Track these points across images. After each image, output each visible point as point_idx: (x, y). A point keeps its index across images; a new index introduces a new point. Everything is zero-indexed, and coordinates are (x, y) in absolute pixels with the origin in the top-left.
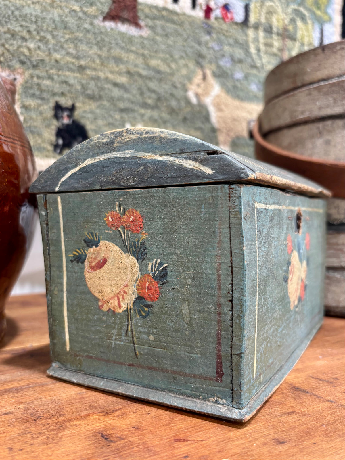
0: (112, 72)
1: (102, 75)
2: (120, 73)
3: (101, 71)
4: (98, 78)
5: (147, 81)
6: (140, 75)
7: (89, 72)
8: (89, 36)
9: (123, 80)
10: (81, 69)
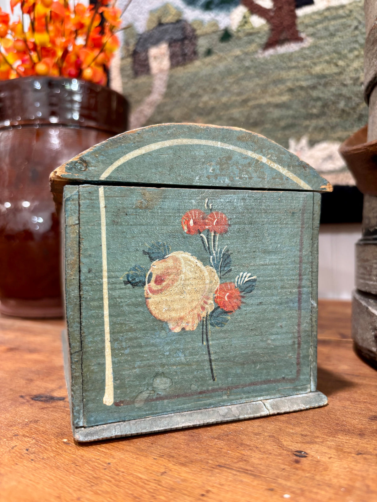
0: (272, 96)
1: (263, 101)
2: (281, 94)
3: (263, 98)
4: (259, 106)
5: (310, 92)
6: (302, 88)
7: (251, 103)
8: (251, 72)
9: (285, 98)
10: (245, 102)
